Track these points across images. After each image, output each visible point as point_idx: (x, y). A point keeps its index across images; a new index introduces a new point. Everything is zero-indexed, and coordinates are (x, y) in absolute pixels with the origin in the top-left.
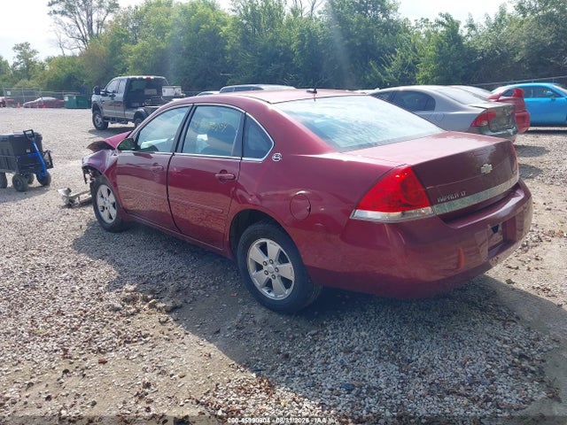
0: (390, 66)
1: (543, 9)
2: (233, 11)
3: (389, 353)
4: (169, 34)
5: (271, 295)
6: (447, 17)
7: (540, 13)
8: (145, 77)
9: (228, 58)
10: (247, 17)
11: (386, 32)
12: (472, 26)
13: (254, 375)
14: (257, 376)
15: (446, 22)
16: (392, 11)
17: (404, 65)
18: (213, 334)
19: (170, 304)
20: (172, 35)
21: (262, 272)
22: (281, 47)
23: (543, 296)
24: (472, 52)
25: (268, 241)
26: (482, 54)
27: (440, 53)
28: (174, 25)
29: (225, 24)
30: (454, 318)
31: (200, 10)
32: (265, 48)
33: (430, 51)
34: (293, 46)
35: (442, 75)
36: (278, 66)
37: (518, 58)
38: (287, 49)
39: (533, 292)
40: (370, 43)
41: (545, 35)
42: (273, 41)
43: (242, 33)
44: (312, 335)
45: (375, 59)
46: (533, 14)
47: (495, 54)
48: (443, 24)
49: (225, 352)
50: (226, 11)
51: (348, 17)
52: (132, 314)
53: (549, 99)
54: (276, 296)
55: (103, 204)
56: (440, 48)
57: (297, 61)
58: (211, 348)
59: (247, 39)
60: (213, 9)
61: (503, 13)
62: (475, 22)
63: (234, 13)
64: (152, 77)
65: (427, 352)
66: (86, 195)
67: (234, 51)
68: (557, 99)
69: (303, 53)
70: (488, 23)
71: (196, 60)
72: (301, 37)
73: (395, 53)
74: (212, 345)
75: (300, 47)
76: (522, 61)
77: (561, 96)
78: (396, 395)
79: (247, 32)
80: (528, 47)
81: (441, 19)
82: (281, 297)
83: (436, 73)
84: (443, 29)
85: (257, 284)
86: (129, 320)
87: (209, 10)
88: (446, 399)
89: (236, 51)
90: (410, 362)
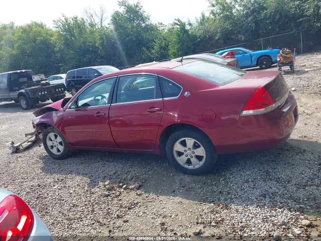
0: (153, 49)
1: (222, 13)
2: (56, 28)
3: (266, 177)
4: (17, 45)
5: (191, 167)
6: (179, 20)
7: (222, 15)
8: (19, 71)
9: (58, 55)
10: (65, 30)
11: (148, 31)
12: (190, 24)
13: (212, 204)
14: (214, 204)
15: (179, 23)
16: (147, 20)
17: (161, 48)
18: (174, 193)
19: (137, 185)
20: (19, 45)
21: (184, 155)
22: (89, 45)
23: (306, 139)
24: (195, 37)
25: (186, 139)
26: (200, 37)
27: (179, 39)
28: (19, 39)
29: (52, 36)
30: (281, 156)
31: (34, 29)
32: (80, 47)
33: (174, 39)
34: (97, 44)
35: (183, 50)
36: (91, 56)
37: (217, 38)
38: (94, 46)
39: (301, 139)
40: (140, 38)
41: (227, 25)
42: (84, 43)
43: (64, 39)
44: (223, 180)
45: (145, 46)
46: (219, 15)
47: (206, 37)
48: (177, 24)
49: (187, 199)
50: (51, 28)
51: (126, 25)
52: (119, 195)
53: (242, 55)
54: (194, 167)
55: (52, 145)
56: (179, 36)
57: (101, 52)
58: (178, 199)
59: (68, 43)
60: (42, 28)
61: (203, 16)
62: (191, 22)
63: (57, 29)
64: (23, 71)
65: (283, 173)
66: (26, 143)
67: (61, 51)
68: (245, 55)
69: (103, 47)
70: (197, 22)
71: (38, 58)
72: (101, 39)
73: (155, 42)
74: (177, 198)
75: (102, 44)
76: (219, 39)
77: (246, 53)
78: (286, 193)
79: (67, 39)
80: (221, 32)
81: (177, 22)
82: (197, 166)
83: (179, 50)
84: (178, 27)
85: (181, 163)
86: (120, 198)
87: (40, 28)
88: (306, 188)
89: (63, 51)
90: (279, 178)
